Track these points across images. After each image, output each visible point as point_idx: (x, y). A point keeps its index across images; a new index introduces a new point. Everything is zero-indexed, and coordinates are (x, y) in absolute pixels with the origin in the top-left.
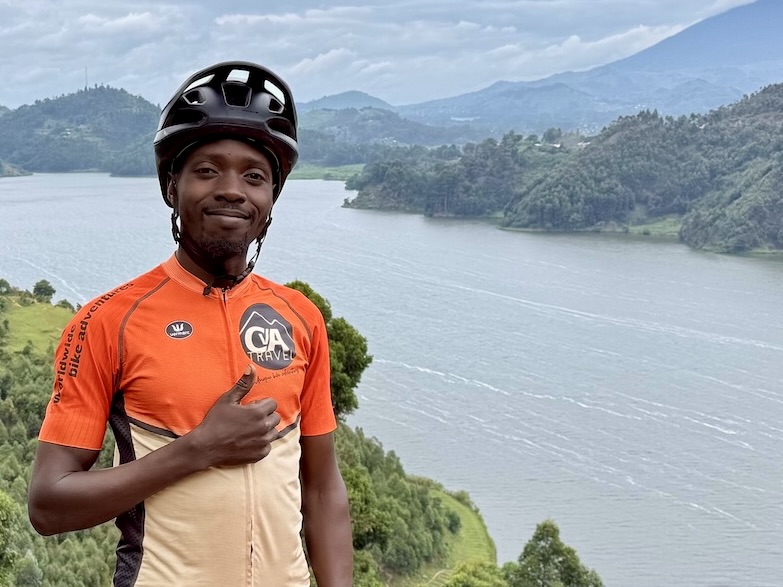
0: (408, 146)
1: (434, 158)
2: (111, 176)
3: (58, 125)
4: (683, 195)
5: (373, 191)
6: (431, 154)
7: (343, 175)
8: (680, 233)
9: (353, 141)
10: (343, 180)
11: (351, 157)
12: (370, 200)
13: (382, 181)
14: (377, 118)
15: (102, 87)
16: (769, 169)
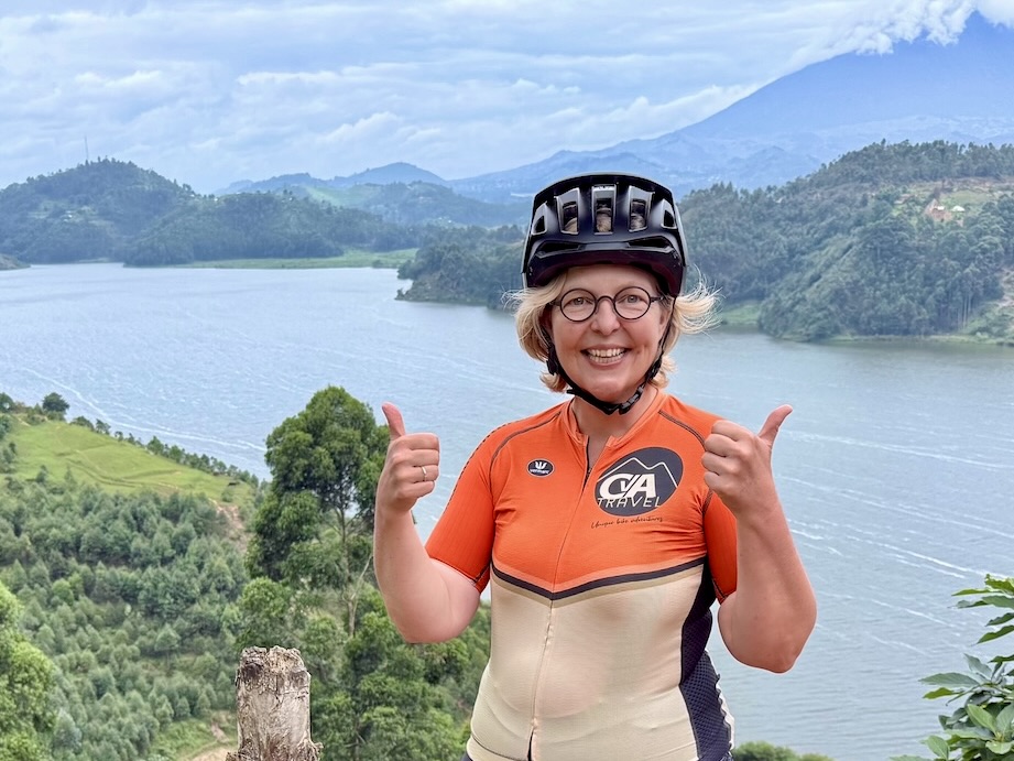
0: (465, 227)
1: (494, 240)
2: (124, 266)
3: (56, 206)
4: (761, 278)
5: (429, 281)
6: (491, 236)
7: (394, 261)
8: (759, 321)
9: (403, 222)
10: (394, 267)
11: (403, 241)
12: (426, 291)
13: (438, 268)
14: (429, 194)
15: (106, 161)
16: (850, 247)
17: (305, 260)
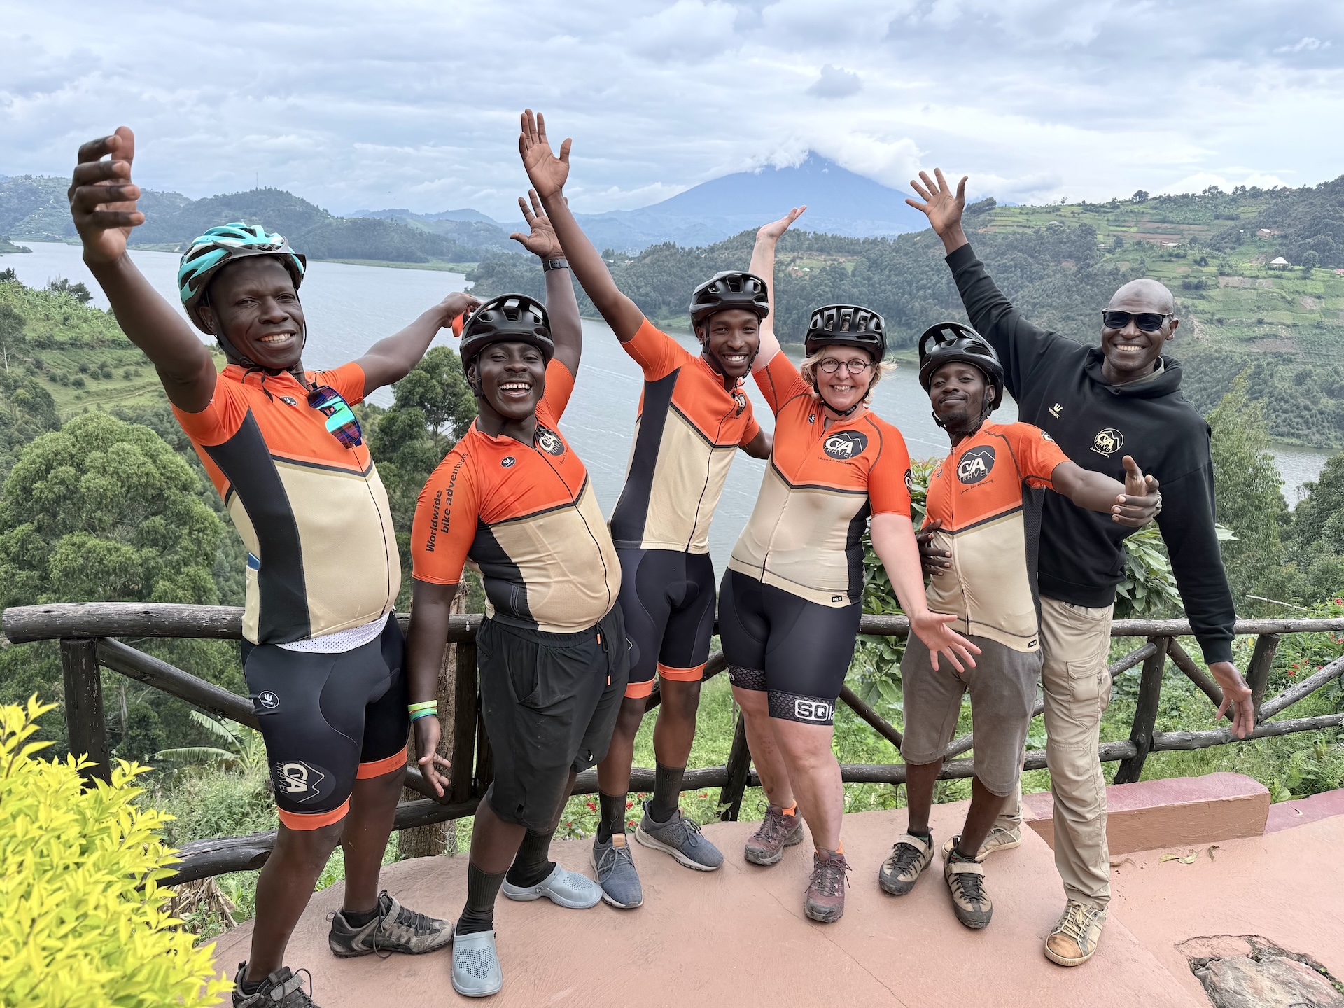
7: (463, 269)
9: (470, 246)
10: (463, 273)
11: (469, 257)
13: (492, 276)
14: (487, 230)
15: (270, 189)
17: (404, 263)
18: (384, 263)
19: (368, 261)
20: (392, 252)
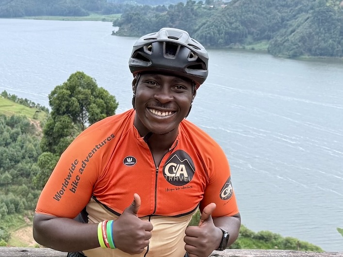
0: (142, 5)
1: (155, 11)
5: (126, 28)
6: (153, 9)
9: (116, 2)
10: (111, 21)
11: (115, 10)
12: (125, 32)
13: (130, 22)
17: (73, 17)
18: (61, 17)
19: (50, 17)
20: (65, 10)
